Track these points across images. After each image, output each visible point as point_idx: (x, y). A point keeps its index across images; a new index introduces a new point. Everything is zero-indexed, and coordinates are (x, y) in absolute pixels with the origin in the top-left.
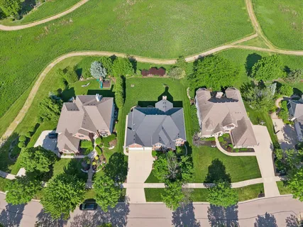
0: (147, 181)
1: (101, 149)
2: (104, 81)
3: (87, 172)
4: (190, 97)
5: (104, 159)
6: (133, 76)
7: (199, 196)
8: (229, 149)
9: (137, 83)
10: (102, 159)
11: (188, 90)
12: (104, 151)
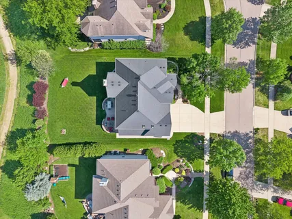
0: (203, 109)
1: (165, 167)
2: (56, 176)
3: (193, 179)
4: (87, 49)
5: (178, 161)
6: (46, 131)
7: (219, 53)
8: (167, 9)
9: (59, 124)
10: (178, 164)
11: (74, 50)
12: (167, 163)
